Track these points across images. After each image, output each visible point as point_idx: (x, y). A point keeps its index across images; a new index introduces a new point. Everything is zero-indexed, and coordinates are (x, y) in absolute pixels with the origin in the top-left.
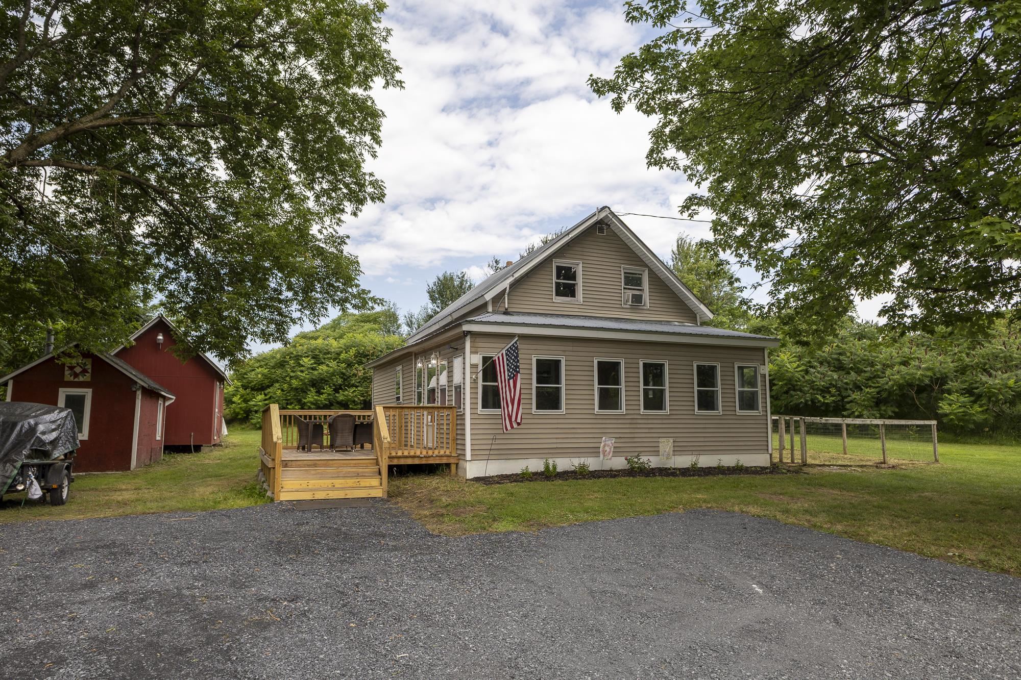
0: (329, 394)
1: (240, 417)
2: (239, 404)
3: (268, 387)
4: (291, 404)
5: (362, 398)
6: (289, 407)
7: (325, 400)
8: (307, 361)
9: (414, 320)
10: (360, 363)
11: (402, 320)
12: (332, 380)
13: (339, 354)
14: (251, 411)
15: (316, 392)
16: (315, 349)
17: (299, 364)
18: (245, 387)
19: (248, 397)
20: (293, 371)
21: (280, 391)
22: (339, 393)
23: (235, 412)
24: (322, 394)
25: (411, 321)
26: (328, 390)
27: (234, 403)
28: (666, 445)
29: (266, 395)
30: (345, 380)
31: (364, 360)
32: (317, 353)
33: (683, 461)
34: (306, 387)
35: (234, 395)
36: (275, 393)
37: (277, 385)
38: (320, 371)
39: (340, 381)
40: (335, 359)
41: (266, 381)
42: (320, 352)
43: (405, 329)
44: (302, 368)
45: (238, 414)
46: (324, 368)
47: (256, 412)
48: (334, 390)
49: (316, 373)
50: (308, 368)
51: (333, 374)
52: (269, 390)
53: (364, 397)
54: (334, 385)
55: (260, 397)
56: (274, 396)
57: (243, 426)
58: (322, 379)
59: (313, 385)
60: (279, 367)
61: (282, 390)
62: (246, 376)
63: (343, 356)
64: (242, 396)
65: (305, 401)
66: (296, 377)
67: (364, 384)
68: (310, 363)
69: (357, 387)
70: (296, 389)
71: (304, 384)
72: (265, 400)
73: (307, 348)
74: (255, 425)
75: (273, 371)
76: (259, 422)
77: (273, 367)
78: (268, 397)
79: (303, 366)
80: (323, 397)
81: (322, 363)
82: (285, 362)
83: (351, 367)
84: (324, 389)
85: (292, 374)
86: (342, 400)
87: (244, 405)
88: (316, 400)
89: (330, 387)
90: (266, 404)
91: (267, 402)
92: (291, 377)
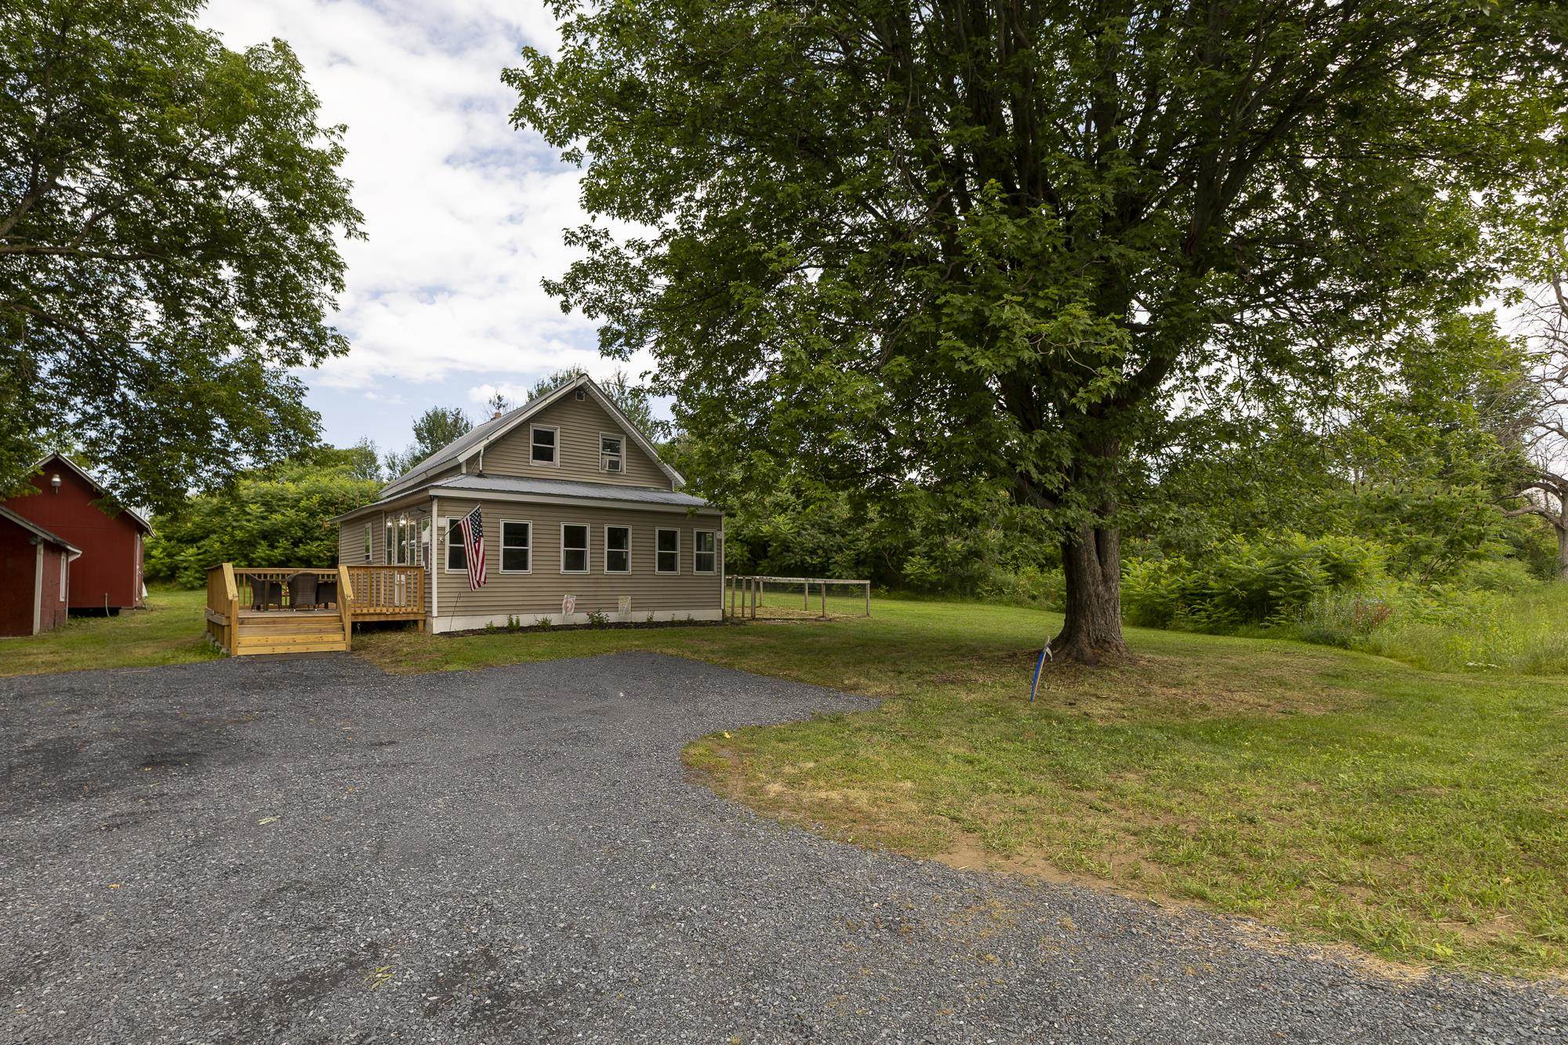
0: (286, 549)
1: (162, 574)
2: (161, 559)
3: (202, 538)
5: (327, 555)
7: (280, 555)
8: (254, 509)
9: (397, 462)
10: (326, 512)
11: (381, 461)
12: (290, 531)
13: (298, 501)
14: (178, 568)
15: (269, 546)
16: (266, 494)
17: (245, 511)
18: (169, 538)
19: (174, 551)
20: (237, 521)
21: (218, 544)
22: (298, 547)
23: (154, 569)
24: (277, 548)
25: (394, 463)
26: (283, 543)
27: (154, 557)
28: (625, 603)
29: (199, 548)
30: (306, 532)
31: (331, 509)
32: (268, 498)
33: (641, 616)
34: (255, 540)
35: (153, 548)
36: (212, 547)
37: (214, 537)
38: (273, 521)
39: (300, 534)
40: (292, 507)
41: (199, 532)
42: (273, 497)
43: (385, 472)
44: (248, 517)
45: (159, 571)
46: (279, 517)
47: (186, 569)
48: (292, 543)
49: (268, 522)
50: (257, 517)
51: (290, 525)
52: (203, 543)
53: (330, 552)
54: (292, 537)
55: (191, 551)
56: (211, 550)
57: (168, 586)
58: (276, 531)
59: (265, 538)
60: (217, 515)
61: (222, 543)
63: (303, 503)
64: (164, 549)
65: (254, 555)
66: (242, 528)
67: (332, 538)
68: (259, 510)
69: (322, 540)
70: (241, 542)
71: (253, 535)
72: (199, 554)
73: (255, 492)
74: (184, 585)
75: (208, 519)
76: (190, 581)
77: (208, 515)
78: (201, 551)
79: (249, 514)
80: (277, 552)
81: (276, 511)
82: (224, 508)
83: (314, 517)
84: (279, 542)
85: (234, 524)
86: (303, 557)
87: (167, 560)
88: (268, 555)
89: (287, 540)
90: (200, 560)
91: (200, 557)
92: (233, 527)
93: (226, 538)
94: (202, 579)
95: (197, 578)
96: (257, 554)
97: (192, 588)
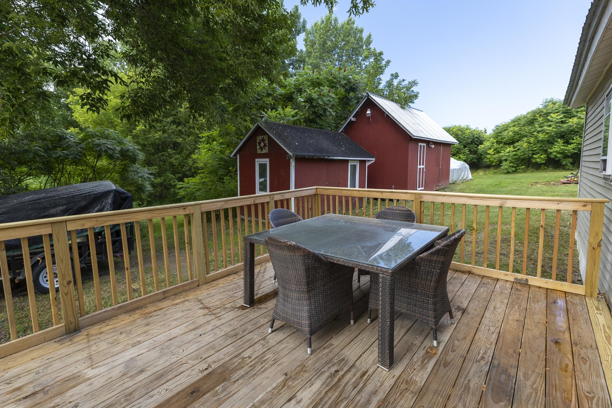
1: (494, 164)
3: (518, 141)
4: (537, 154)
6: (534, 156)
7: (573, 149)
14: (502, 160)
15: (564, 143)
18: (498, 142)
19: (501, 150)
20: (540, 127)
21: (526, 144)
24: (571, 144)
27: (489, 154)
29: (514, 147)
34: (554, 139)
35: (490, 149)
37: (525, 139)
38: (570, 124)
41: (517, 137)
44: (549, 123)
45: (492, 162)
46: (575, 120)
47: (506, 161)
49: (565, 125)
50: (556, 123)
52: (517, 144)
55: (509, 149)
56: (521, 148)
57: (495, 171)
58: (572, 131)
59: (561, 137)
60: (529, 125)
62: (500, 134)
64: (495, 150)
65: (551, 151)
66: (544, 132)
68: (559, 117)
70: (542, 141)
71: (551, 136)
72: (515, 151)
74: (504, 170)
75: (523, 128)
76: (507, 168)
77: (524, 125)
78: (516, 149)
79: (551, 121)
80: (570, 147)
81: (574, 116)
82: (535, 120)
84: (573, 139)
85: (539, 129)
88: (562, 149)
90: (514, 155)
94: (514, 167)
95: (510, 166)
96: (554, 149)
97: (508, 173)
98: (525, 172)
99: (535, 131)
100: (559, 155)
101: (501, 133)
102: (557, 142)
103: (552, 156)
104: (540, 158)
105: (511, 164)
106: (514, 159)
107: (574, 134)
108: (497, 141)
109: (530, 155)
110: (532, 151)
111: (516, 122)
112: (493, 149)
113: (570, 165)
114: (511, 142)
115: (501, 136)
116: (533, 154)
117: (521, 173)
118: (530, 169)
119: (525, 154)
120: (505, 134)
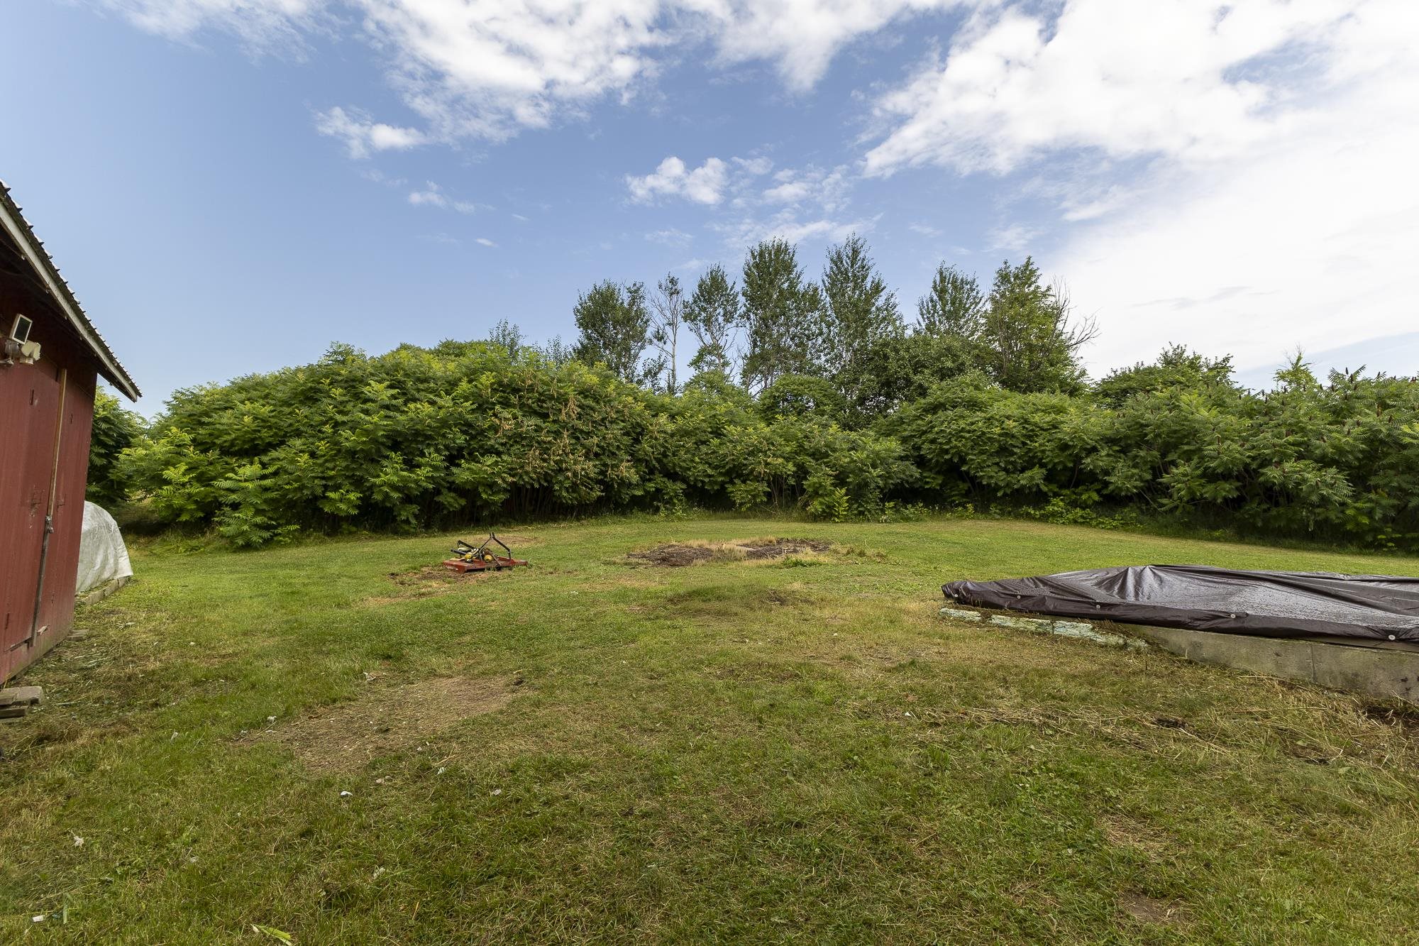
0: (435, 468)
1: (184, 518)
2: (183, 485)
3: (274, 446)
4: (336, 488)
5: (510, 479)
6: (332, 495)
7: (425, 480)
8: (378, 390)
10: (506, 404)
12: (444, 436)
13: (454, 383)
14: (220, 505)
15: (404, 462)
17: (359, 395)
18: (201, 445)
19: (212, 471)
20: (340, 412)
21: (306, 456)
22: (459, 465)
23: (169, 506)
24: (419, 466)
26: (431, 457)
27: (167, 482)
29: (264, 466)
30: (473, 437)
31: (514, 399)
32: (400, 376)
34: (378, 451)
35: (167, 464)
36: (293, 461)
37: (298, 443)
38: (411, 415)
39: (461, 440)
40: (445, 393)
44: (367, 406)
45: (181, 510)
46: (423, 409)
47: (235, 506)
48: (449, 459)
49: (402, 418)
50: (383, 407)
51: (444, 423)
52: (274, 454)
53: (513, 476)
54: (447, 447)
55: (249, 470)
56: (290, 468)
57: (194, 543)
58: (417, 433)
59: (395, 447)
60: (301, 402)
61: (313, 455)
62: (206, 420)
63: (464, 385)
64: (193, 468)
65: (378, 481)
66: (353, 426)
68: (386, 395)
69: (499, 454)
70: (352, 454)
71: (375, 441)
72: (264, 477)
74: (231, 539)
75: (286, 410)
76: (243, 533)
78: (271, 470)
79: (366, 401)
80: (423, 472)
82: (320, 391)
83: (484, 411)
84: (423, 455)
85: (339, 418)
86: (467, 482)
87: (196, 489)
88: (403, 479)
89: (437, 451)
90: (266, 489)
91: (268, 482)
92: (336, 425)
93: (322, 446)
94: (267, 527)
95: (256, 525)
96: (383, 478)
97: (248, 547)
98: (298, 541)
99: (325, 423)
100: (395, 495)
101: (207, 414)
102: (387, 457)
103: (377, 497)
104: (344, 500)
105: (258, 519)
106: (266, 501)
107: (422, 442)
108: (194, 440)
109: (319, 491)
110: (323, 478)
111: (251, 389)
112: (183, 467)
113: (413, 521)
114: (250, 449)
115: (208, 424)
116: (326, 488)
117: (286, 545)
118: (309, 536)
119: (301, 489)
120: (226, 418)
